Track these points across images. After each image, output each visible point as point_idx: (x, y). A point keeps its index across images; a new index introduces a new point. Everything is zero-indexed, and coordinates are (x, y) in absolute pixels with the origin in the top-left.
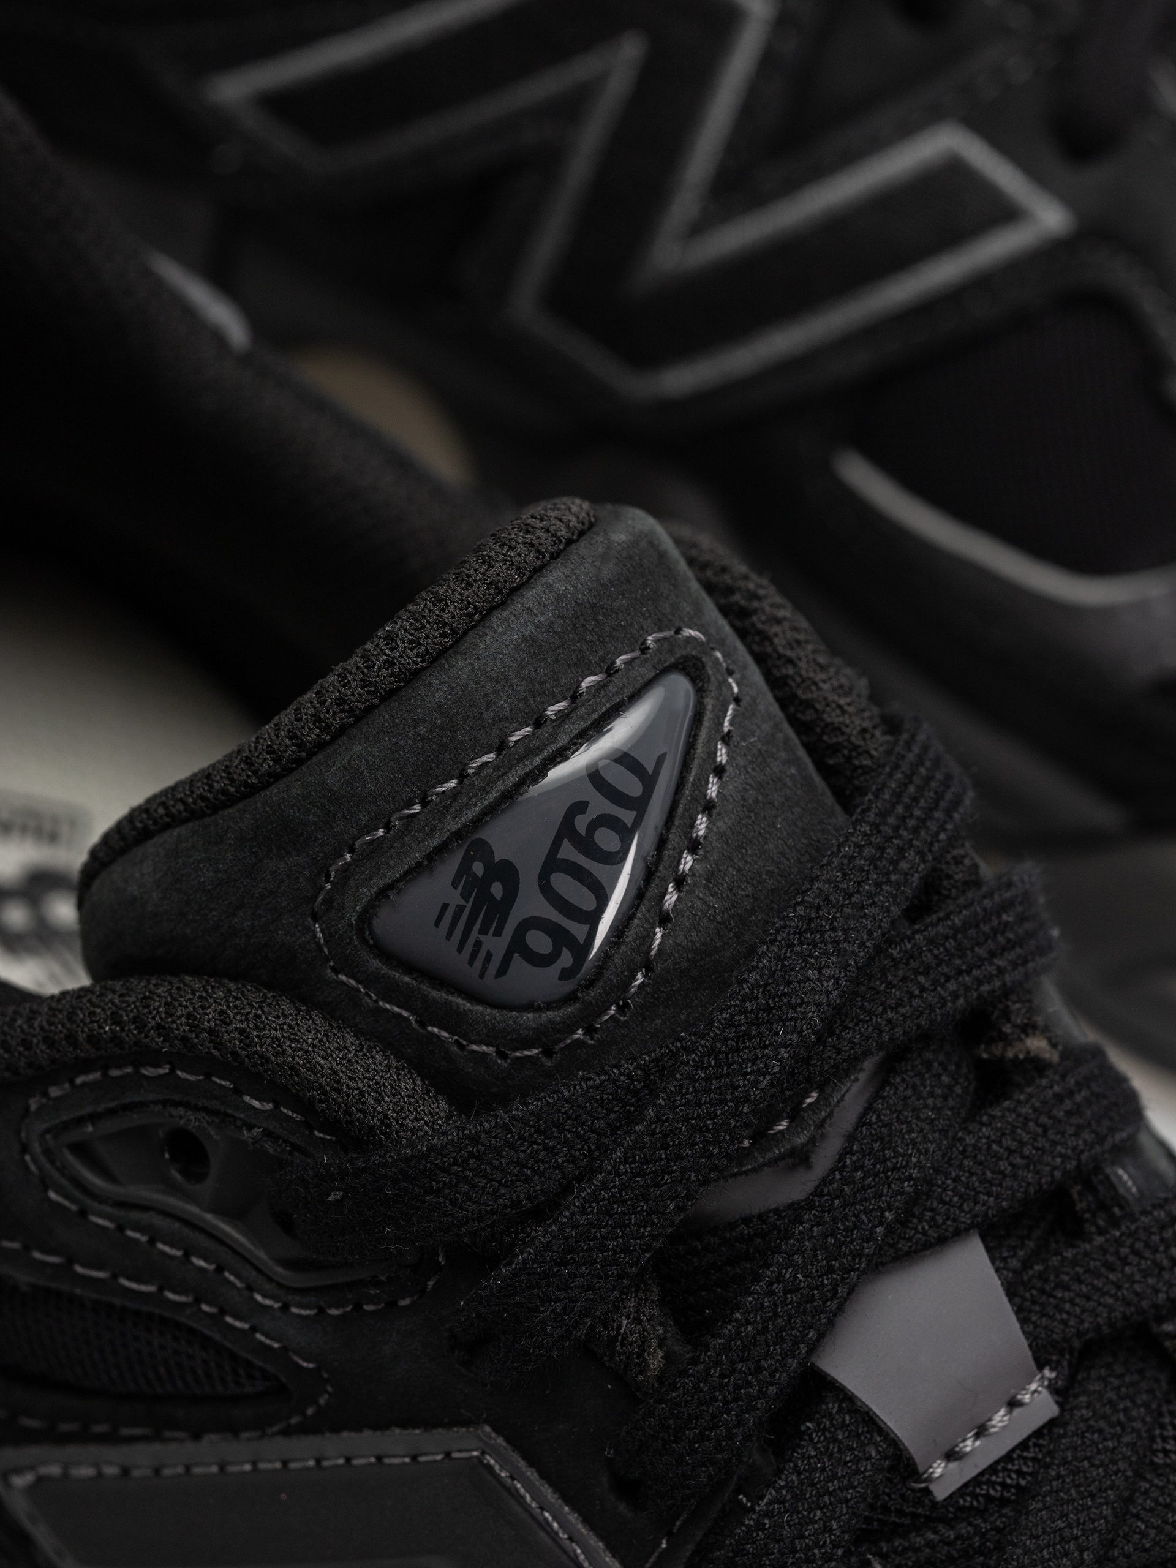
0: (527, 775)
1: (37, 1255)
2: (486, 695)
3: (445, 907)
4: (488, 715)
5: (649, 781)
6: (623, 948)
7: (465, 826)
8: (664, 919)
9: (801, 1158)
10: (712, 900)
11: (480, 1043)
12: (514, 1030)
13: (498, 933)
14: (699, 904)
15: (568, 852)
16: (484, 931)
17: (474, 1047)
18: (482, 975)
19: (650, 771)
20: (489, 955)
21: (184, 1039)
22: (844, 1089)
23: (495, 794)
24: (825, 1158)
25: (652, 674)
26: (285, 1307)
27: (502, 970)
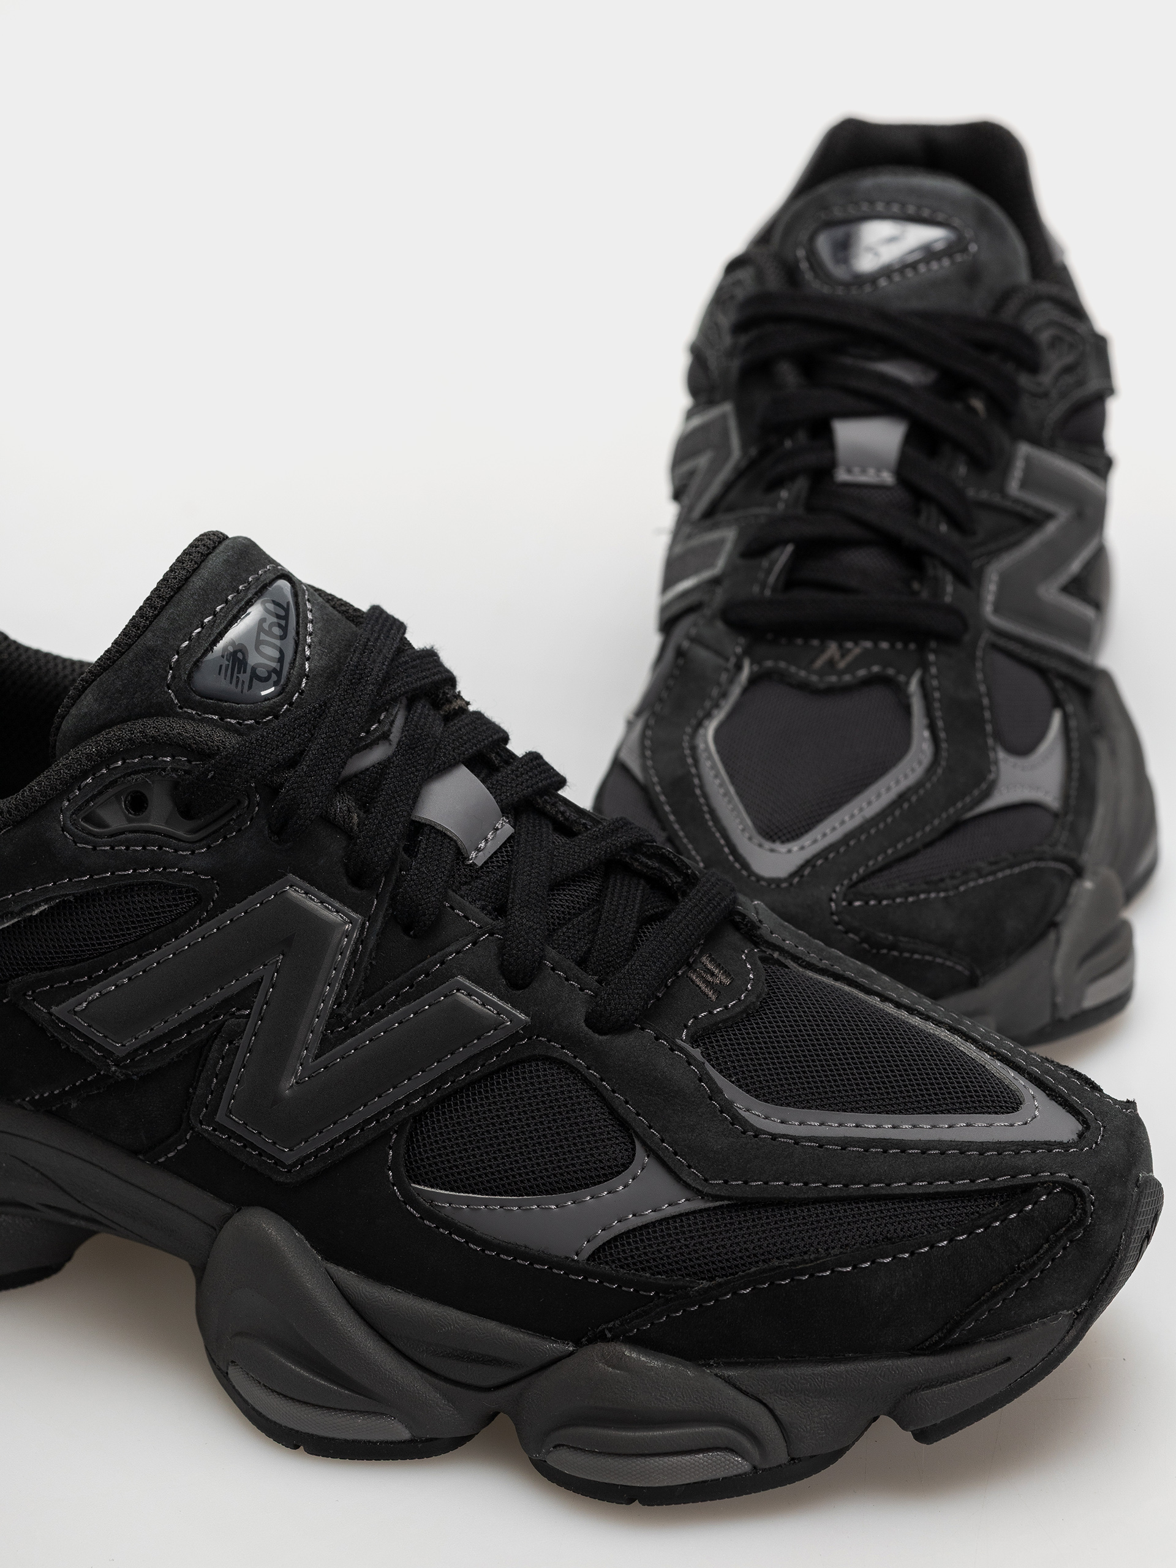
0: (241, 608)
1: (96, 877)
2: (216, 581)
3: (221, 666)
4: (219, 588)
5: (287, 610)
6: (296, 669)
7: (222, 630)
8: (308, 659)
9: (385, 737)
10: (324, 650)
11: (248, 720)
12: (261, 710)
13: (245, 672)
14: (319, 651)
15: (263, 637)
16: (239, 672)
17: (246, 722)
18: (242, 692)
19: (286, 606)
20: (243, 682)
21: (130, 739)
22: (394, 713)
23: (230, 616)
24: (395, 735)
25: (274, 576)
26: (193, 853)
27: (250, 687)
